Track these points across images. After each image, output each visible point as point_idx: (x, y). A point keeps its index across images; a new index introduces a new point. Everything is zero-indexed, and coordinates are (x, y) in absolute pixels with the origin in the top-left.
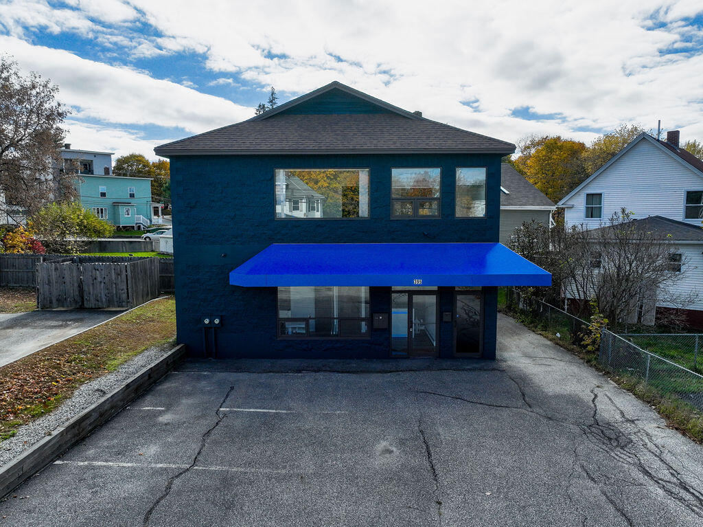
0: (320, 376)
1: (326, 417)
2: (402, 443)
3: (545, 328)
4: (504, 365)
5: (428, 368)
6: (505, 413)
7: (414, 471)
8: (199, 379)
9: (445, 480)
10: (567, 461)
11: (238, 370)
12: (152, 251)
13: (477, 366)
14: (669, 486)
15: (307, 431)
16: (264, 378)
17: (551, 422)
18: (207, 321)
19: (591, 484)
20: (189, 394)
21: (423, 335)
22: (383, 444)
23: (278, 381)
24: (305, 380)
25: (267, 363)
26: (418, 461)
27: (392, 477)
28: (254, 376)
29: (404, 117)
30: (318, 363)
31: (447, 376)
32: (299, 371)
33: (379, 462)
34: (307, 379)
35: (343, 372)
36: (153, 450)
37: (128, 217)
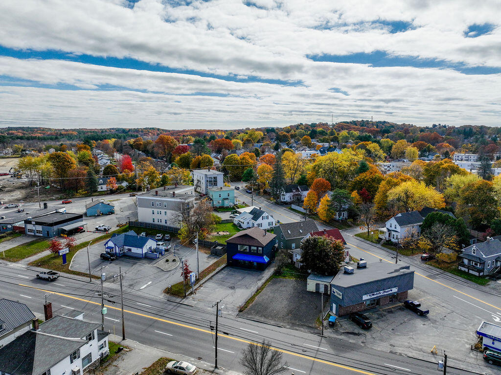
11: (233, 268)
18: (230, 262)
37: (227, 203)
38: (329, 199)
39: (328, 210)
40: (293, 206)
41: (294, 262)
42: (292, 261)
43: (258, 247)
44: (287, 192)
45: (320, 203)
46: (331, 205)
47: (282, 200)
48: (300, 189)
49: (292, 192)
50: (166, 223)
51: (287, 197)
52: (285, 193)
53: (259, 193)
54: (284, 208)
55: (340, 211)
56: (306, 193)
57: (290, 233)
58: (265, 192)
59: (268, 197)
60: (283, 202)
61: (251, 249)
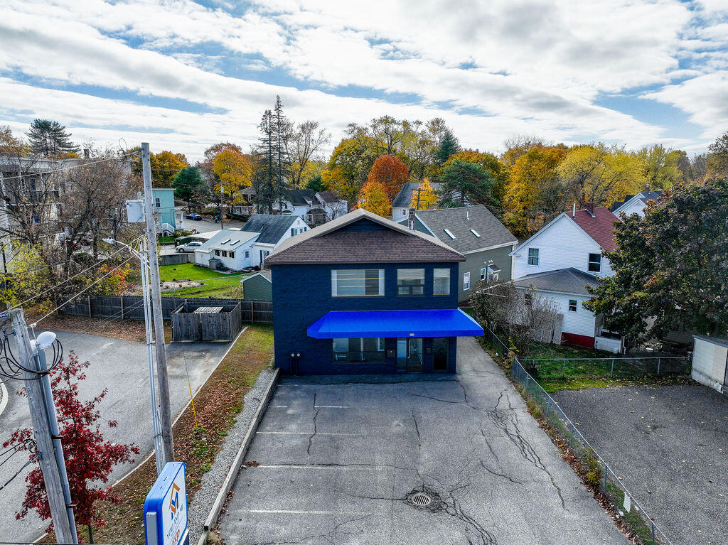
0: (359, 386)
1: (368, 410)
2: (404, 421)
3: (491, 348)
4: (459, 377)
5: (418, 380)
6: (454, 406)
7: (410, 433)
8: (294, 389)
9: (423, 436)
10: (475, 428)
11: (313, 383)
12: (188, 262)
13: (445, 378)
14: (513, 437)
15: (360, 417)
16: (329, 387)
17: (475, 410)
18: (293, 355)
19: (482, 436)
20: (295, 398)
21: (416, 354)
22: (396, 422)
23: (337, 389)
24: (352, 388)
25: (327, 378)
26: (412, 429)
27: (400, 436)
28: (324, 386)
29: (404, 235)
30: (357, 377)
31: (428, 385)
32: (347, 383)
33: (395, 430)
34: (353, 388)
35: (371, 383)
36: (294, 427)
43: (430, 268)
48: (320, 198)
57: (452, 236)
61: (399, 283)
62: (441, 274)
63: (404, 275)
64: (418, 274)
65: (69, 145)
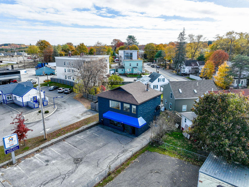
1: (101, 138)
2: (103, 144)
5: (125, 135)
6: (120, 145)
8: (97, 128)
13: (132, 137)
14: (117, 157)
15: (97, 139)
19: (111, 154)
20: (93, 130)
36: (83, 136)
37: (135, 71)
38: (228, 66)
39: (227, 76)
40: (191, 76)
41: (183, 129)
42: (180, 127)
43: (131, 105)
44: (186, 65)
45: (217, 72)
46: (231, 72)
47: (182, 72)
48: (198, 64)
49: (191, 65)
50: (73, 80)
51: (187, 69)
52: (185, 66)
53: (166, 68)
54: (183, 78)
55: (240, 78)
56: (203, 67)
57: (181, 92)
58: (170, 68)
59: (172, 70)
60: (182, 74)
61: (124, 107)
62: (134, 107)
63: (125, 105)
64: (128, 106)
65: (136, 42)
